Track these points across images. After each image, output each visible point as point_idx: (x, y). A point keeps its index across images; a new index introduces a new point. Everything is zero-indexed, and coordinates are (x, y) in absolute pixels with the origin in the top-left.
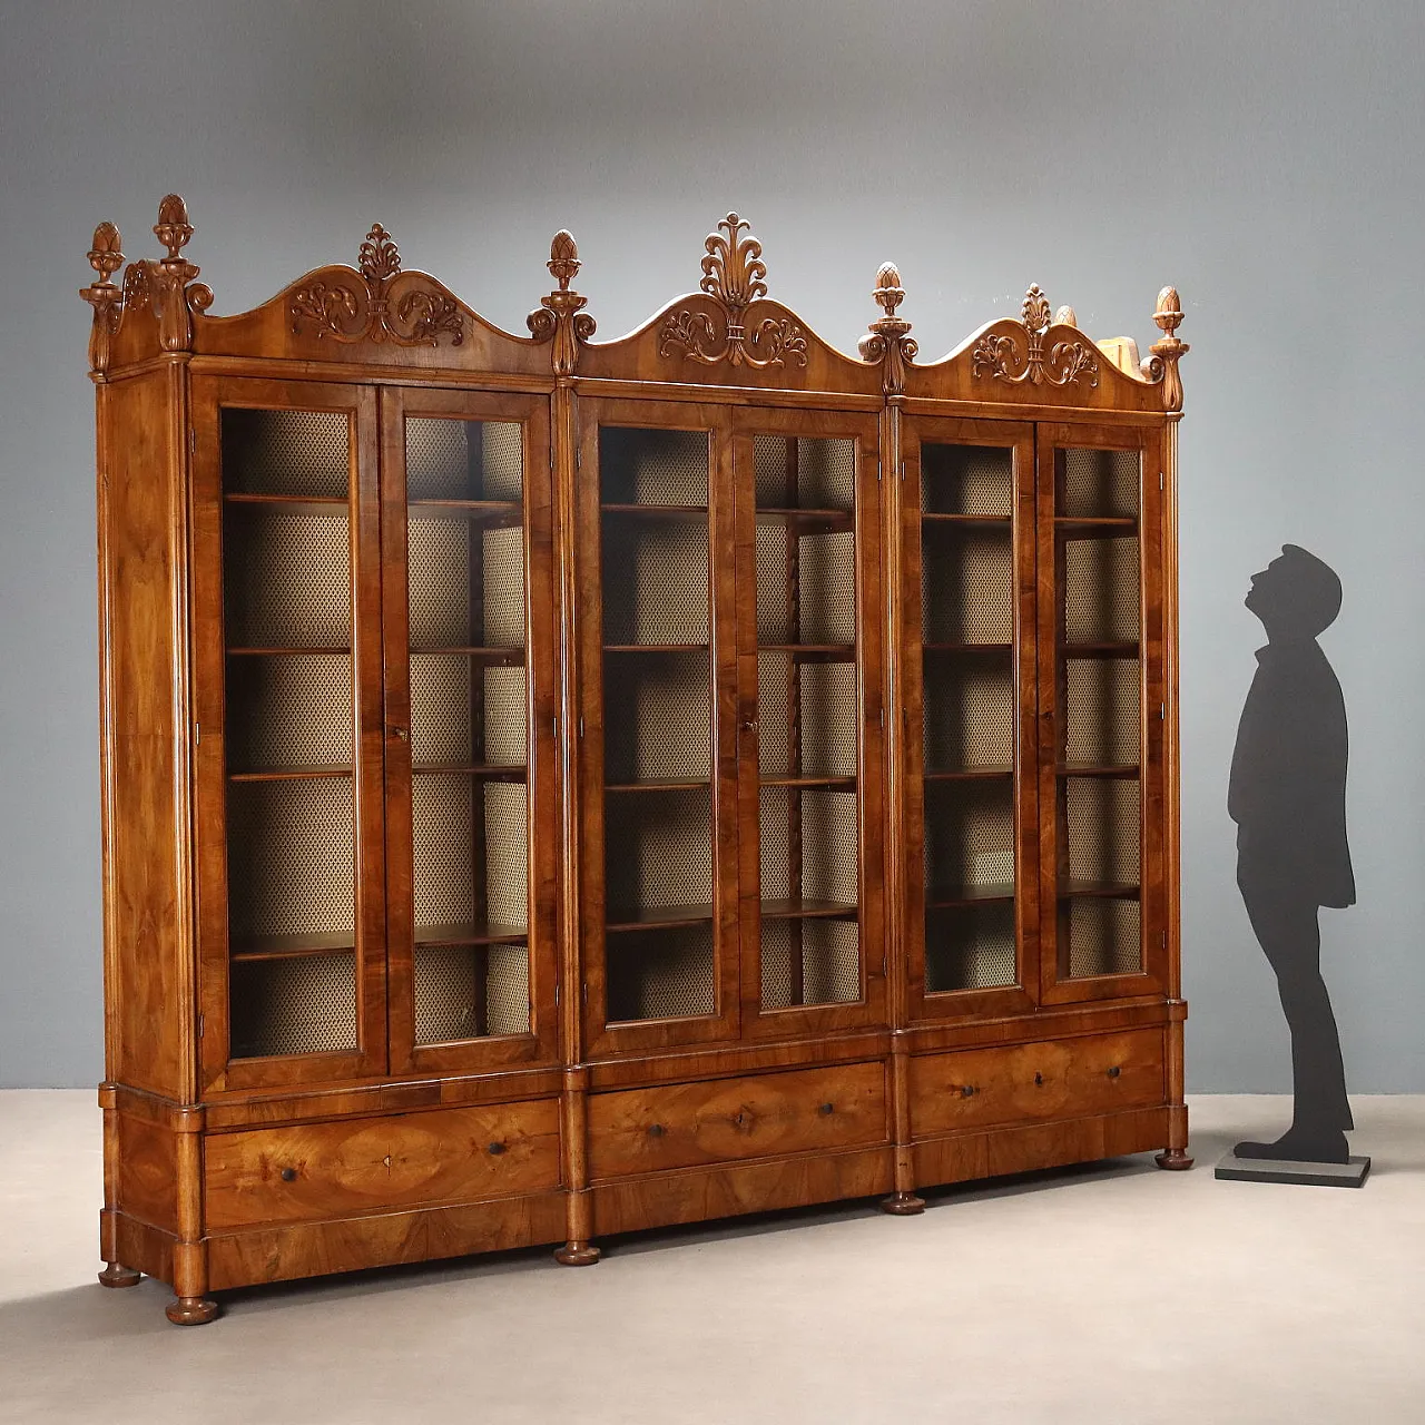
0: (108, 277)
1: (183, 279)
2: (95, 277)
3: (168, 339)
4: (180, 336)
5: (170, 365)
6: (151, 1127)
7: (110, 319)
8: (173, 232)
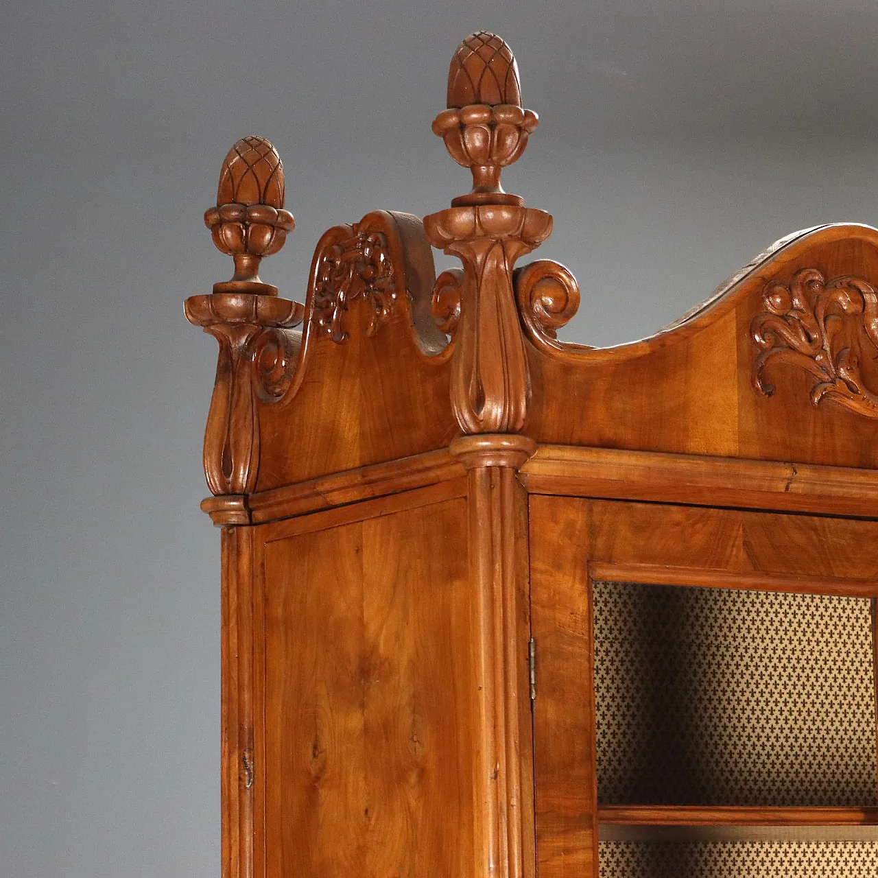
0: (253, 270)
1: (513, 248)
2: (223, 269)
3: (479, 402)
4: (509, 398)
5: (480, 472)
7: (264, 372)
8: (492, 125)
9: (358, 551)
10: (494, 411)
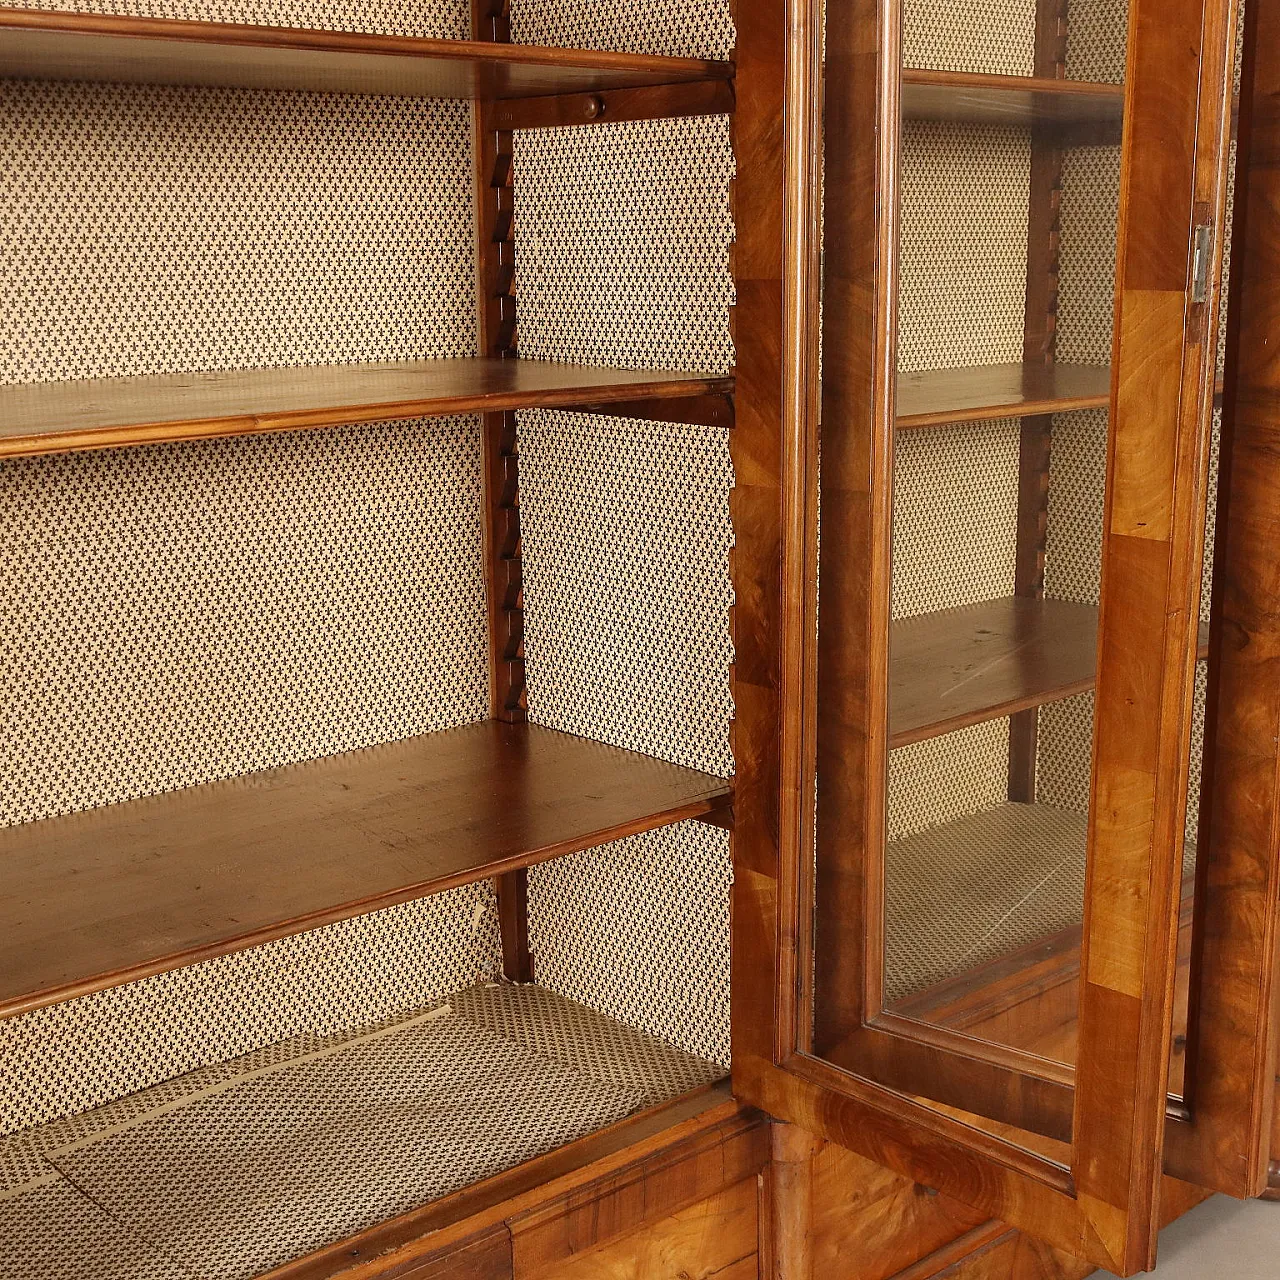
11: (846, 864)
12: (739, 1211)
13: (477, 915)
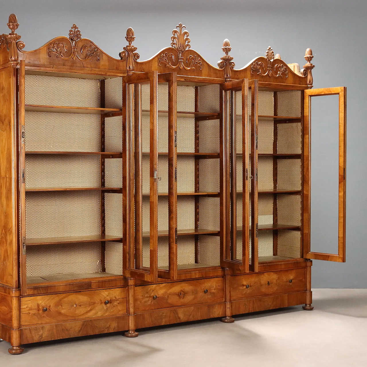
1: (16, 40)
3: (11, 58)
4: (15, 57)
5: (12, 65)
6: (4, 295)
8: (13, 25)
9: (2, 74)
10: (13, 59)
11: (138, 247)
12: (124, 291)
13: (98, 262)
